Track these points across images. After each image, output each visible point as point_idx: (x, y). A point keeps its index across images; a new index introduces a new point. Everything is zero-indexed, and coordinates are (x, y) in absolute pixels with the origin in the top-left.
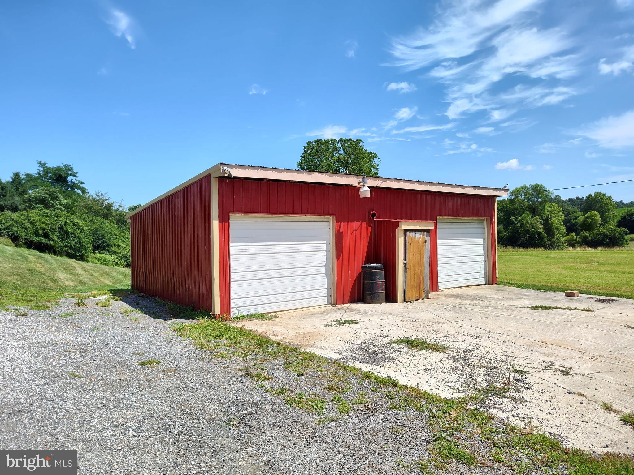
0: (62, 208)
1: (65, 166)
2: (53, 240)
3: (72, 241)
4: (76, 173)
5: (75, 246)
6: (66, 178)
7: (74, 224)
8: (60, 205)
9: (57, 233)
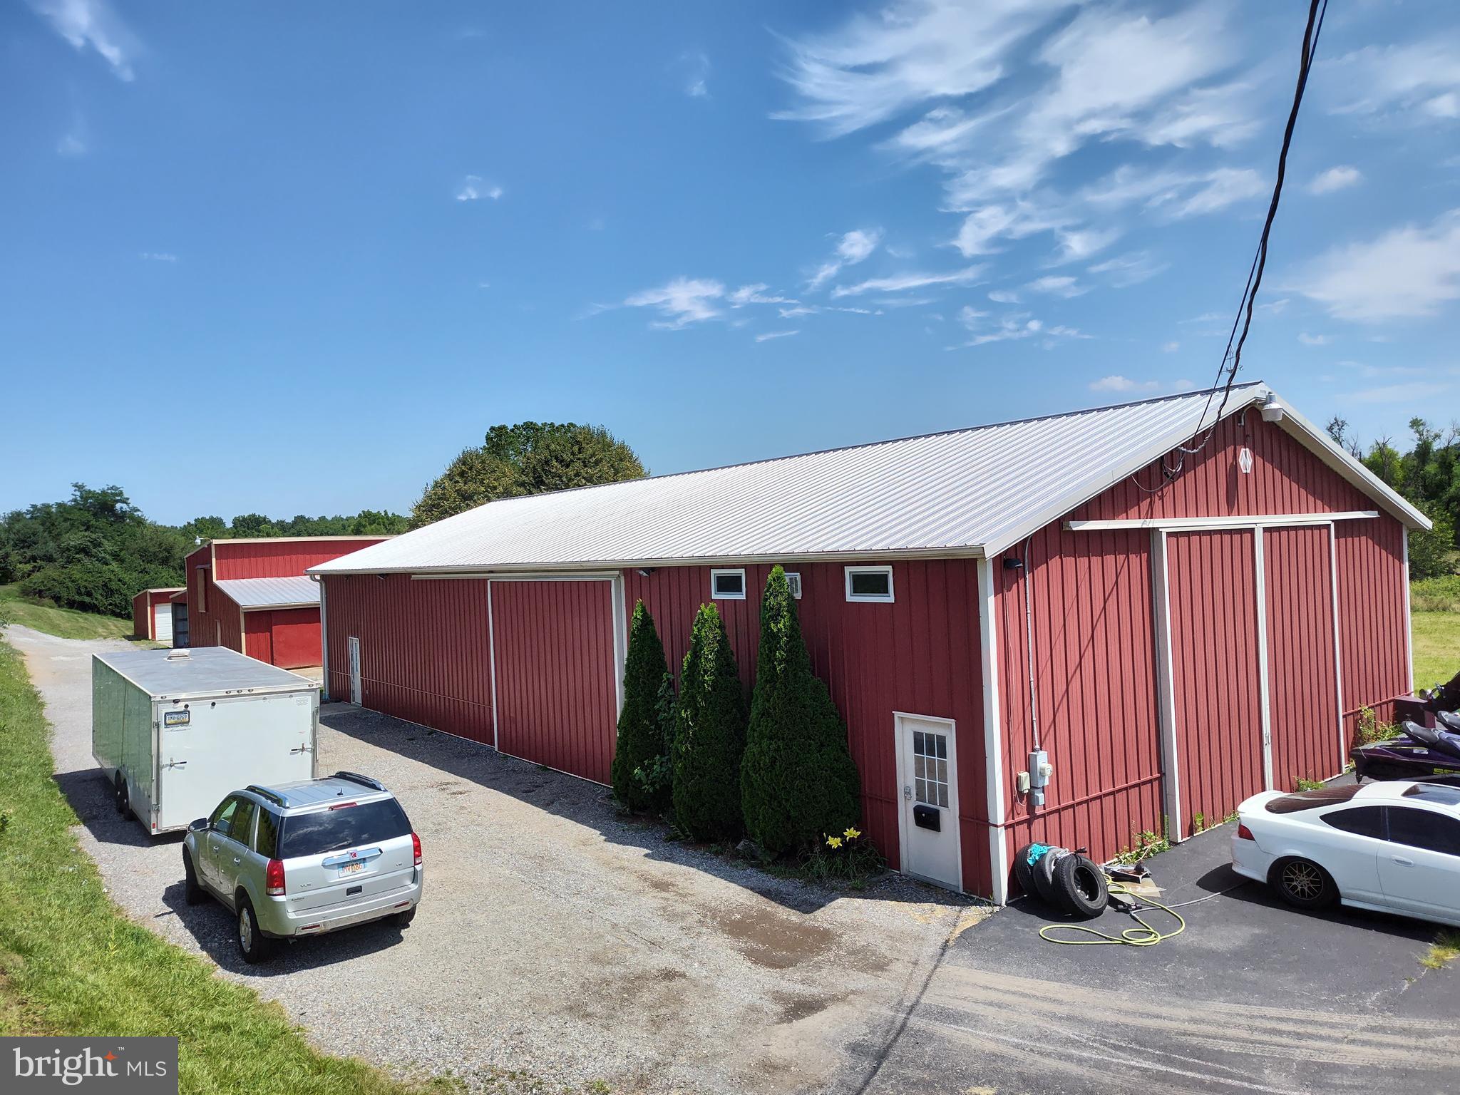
0: (107, 557)
1: (112, 488)
2: (96, 598)
3: (117, 599)
4: (128, 499)
5: (120, 604)
6: (113, 506)
7: (119, 580)
8: (105, 553)
9: (101, 591)
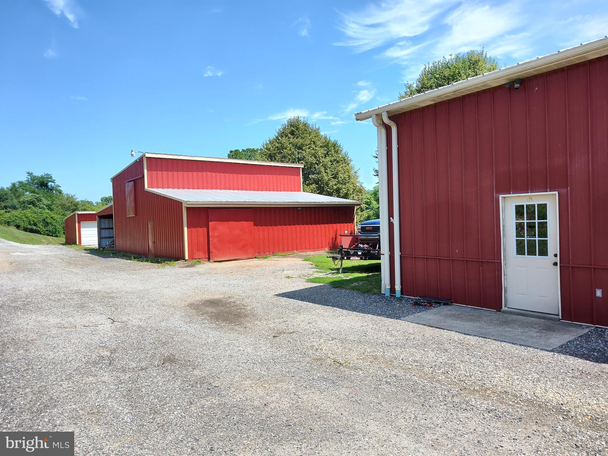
0: (45, 206)
1: (46, 175)
2: (39, 227)
3: (50, 228)
4: (55, 180)
5: (52, 230)
6: (47, 184)
7: (52, 218)
8: (43, 205)
9: (42, 223)
